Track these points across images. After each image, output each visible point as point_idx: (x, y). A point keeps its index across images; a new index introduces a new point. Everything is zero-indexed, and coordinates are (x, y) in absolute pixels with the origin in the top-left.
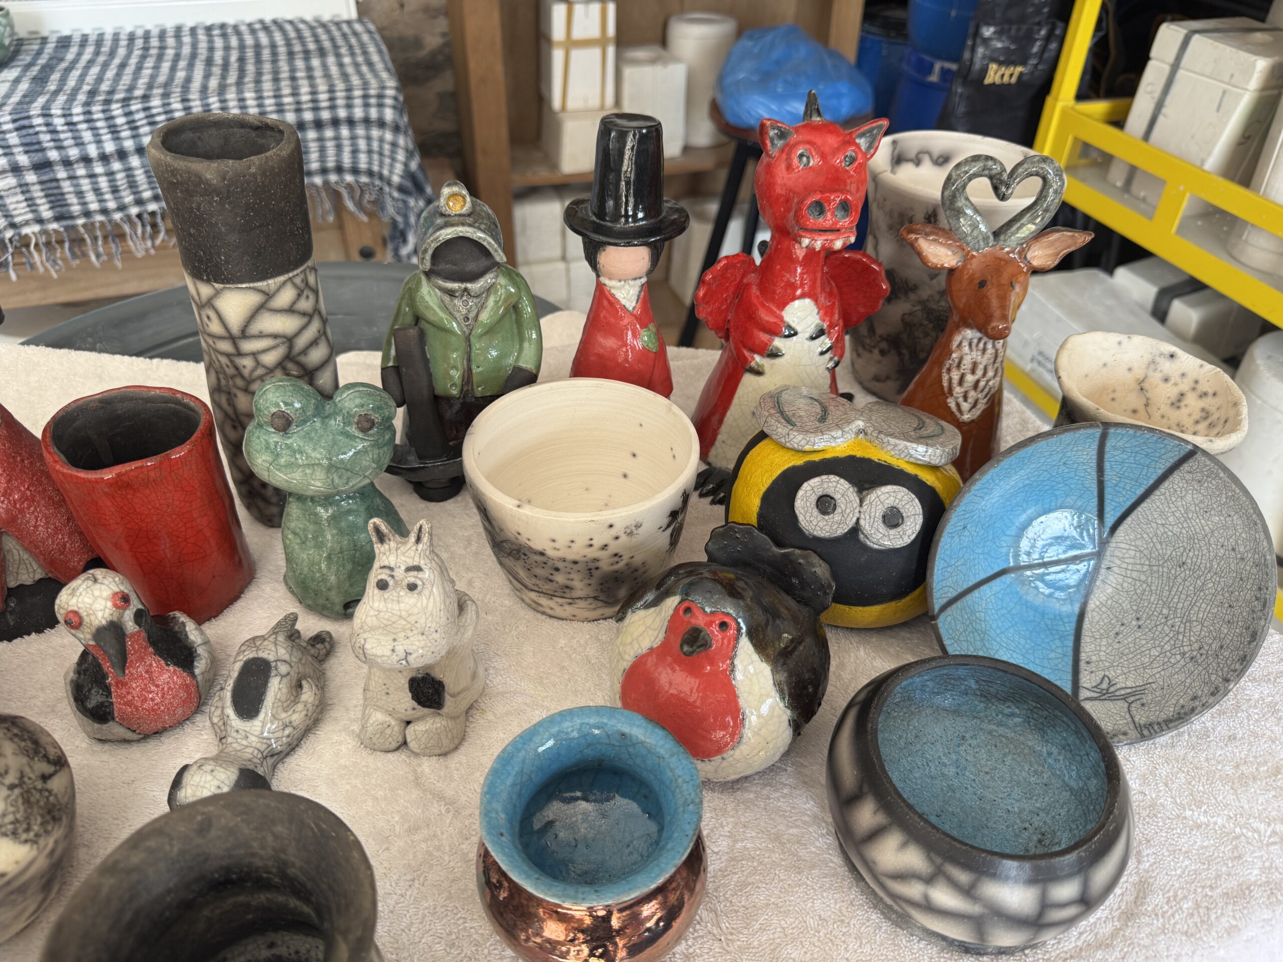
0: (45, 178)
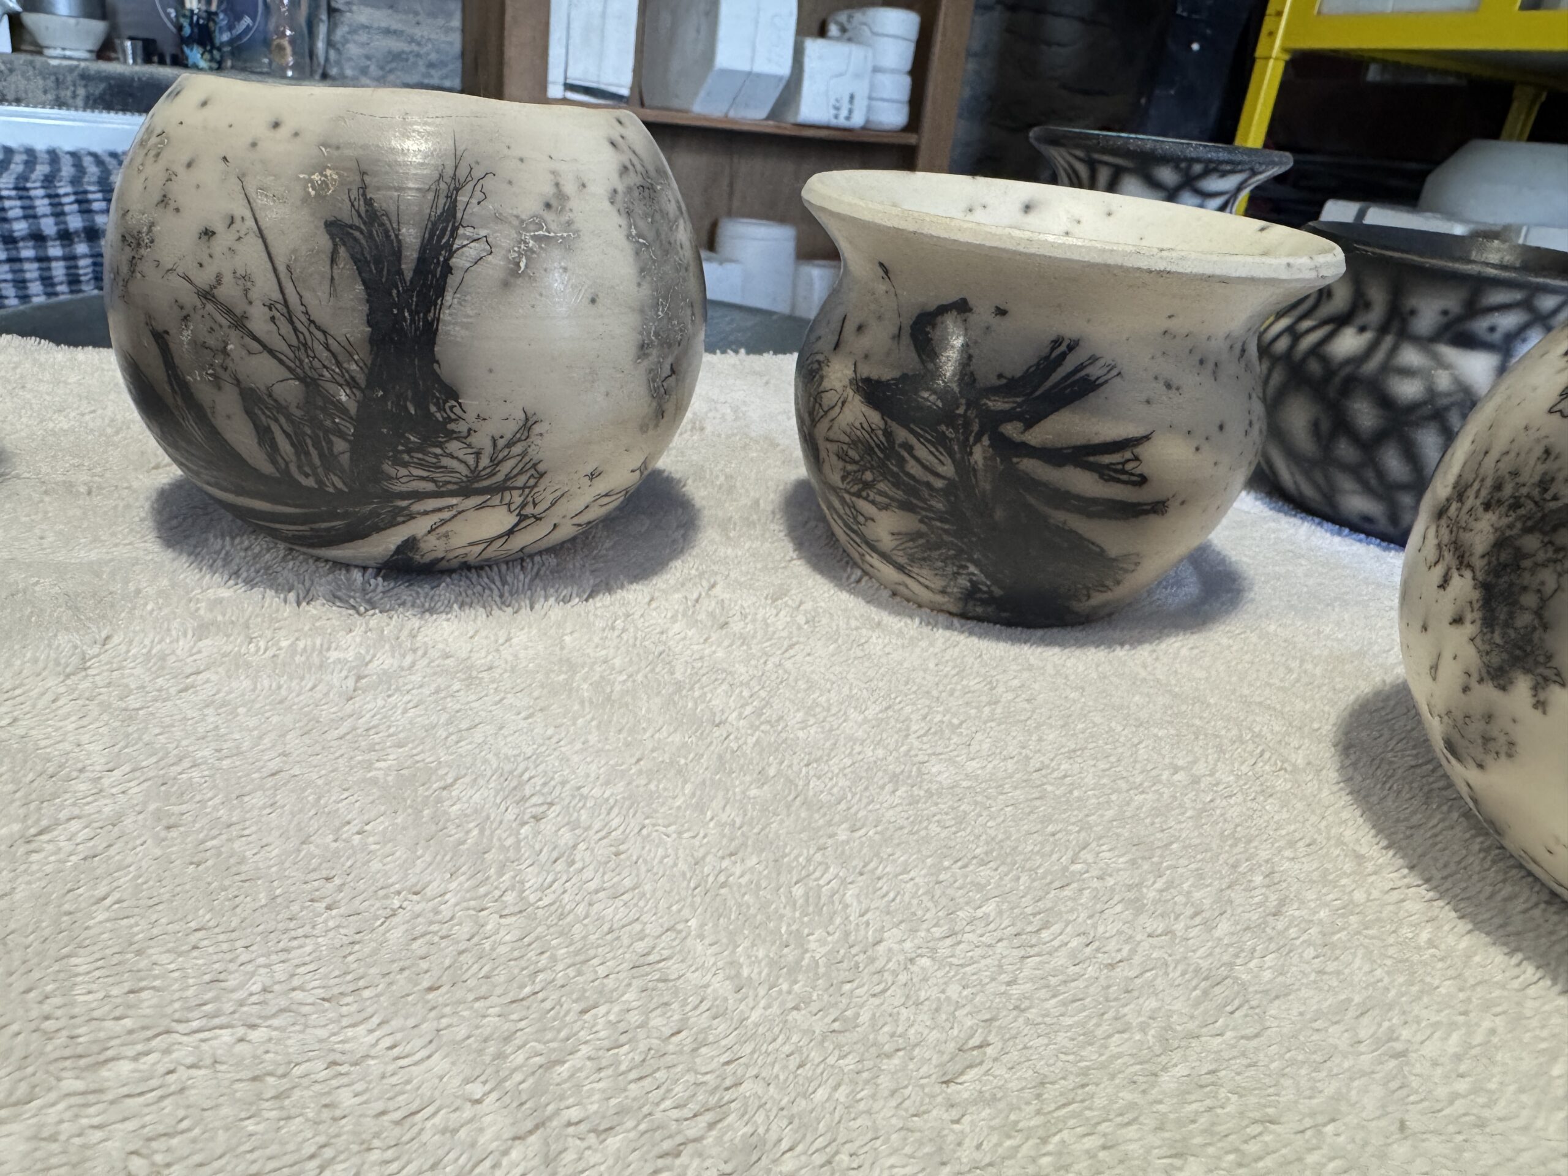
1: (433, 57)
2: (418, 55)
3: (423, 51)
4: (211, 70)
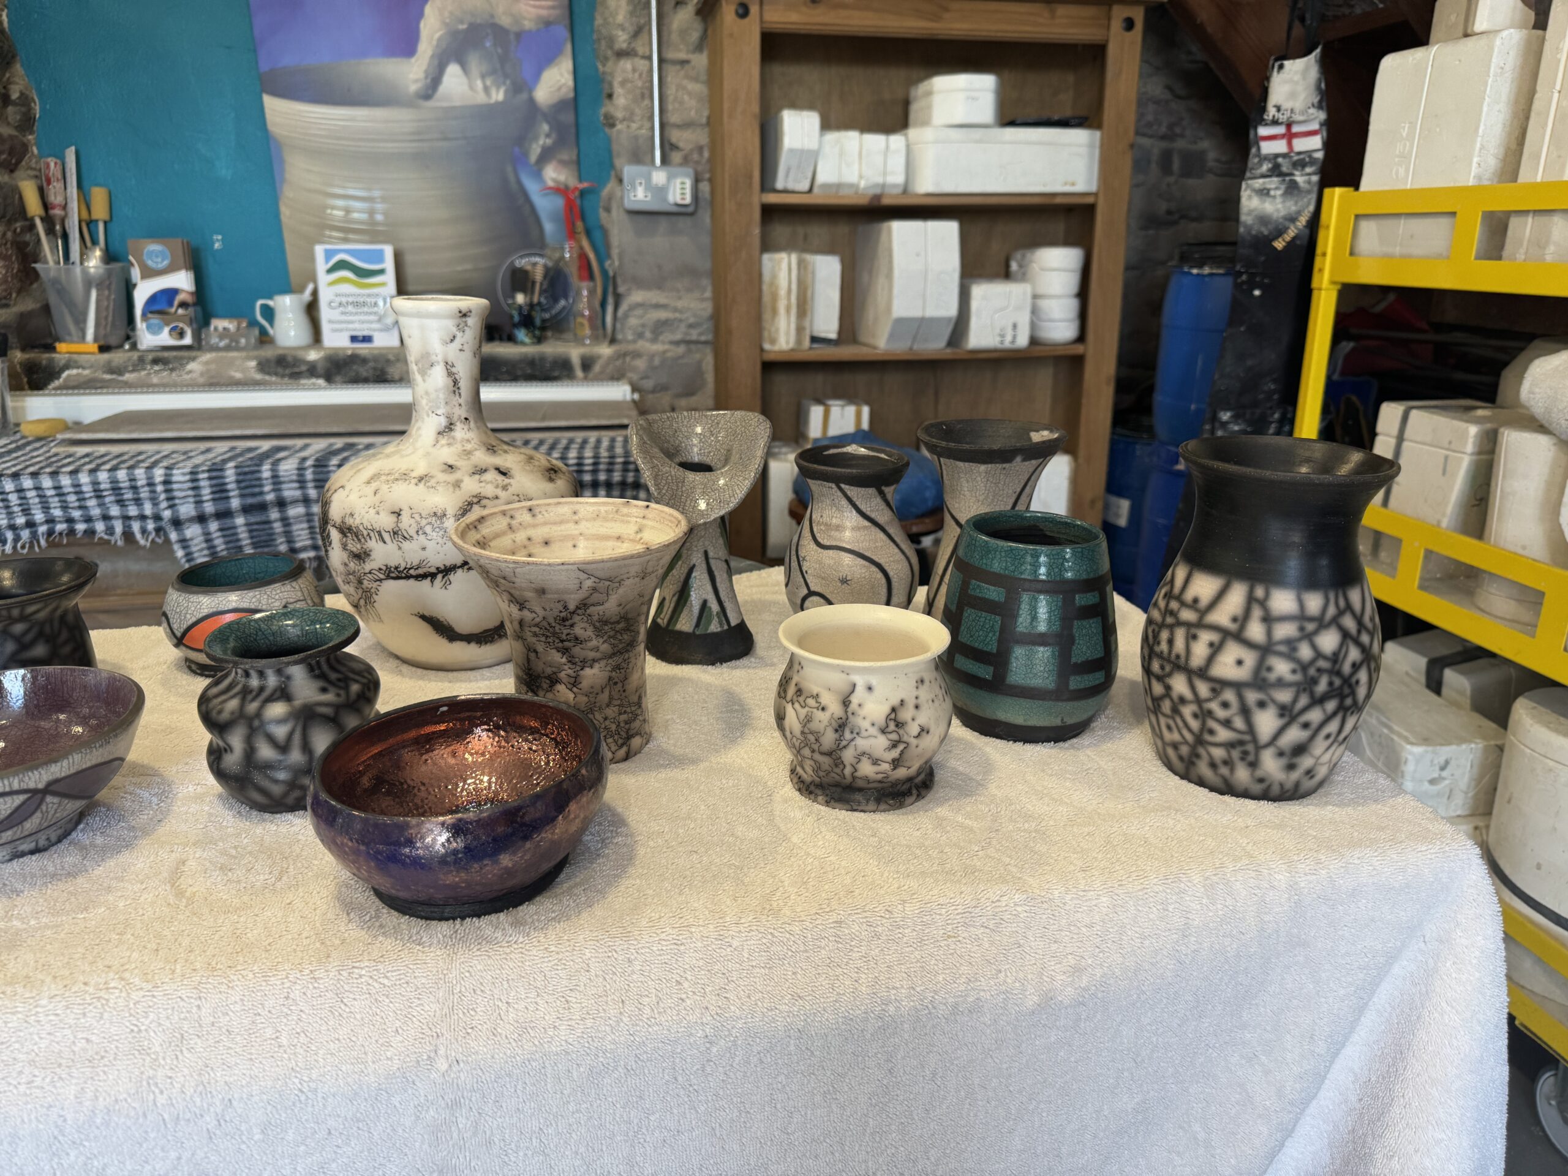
1: (692, 320)
2: (681, 321)
3: (684, 316)
4: (533, 344)
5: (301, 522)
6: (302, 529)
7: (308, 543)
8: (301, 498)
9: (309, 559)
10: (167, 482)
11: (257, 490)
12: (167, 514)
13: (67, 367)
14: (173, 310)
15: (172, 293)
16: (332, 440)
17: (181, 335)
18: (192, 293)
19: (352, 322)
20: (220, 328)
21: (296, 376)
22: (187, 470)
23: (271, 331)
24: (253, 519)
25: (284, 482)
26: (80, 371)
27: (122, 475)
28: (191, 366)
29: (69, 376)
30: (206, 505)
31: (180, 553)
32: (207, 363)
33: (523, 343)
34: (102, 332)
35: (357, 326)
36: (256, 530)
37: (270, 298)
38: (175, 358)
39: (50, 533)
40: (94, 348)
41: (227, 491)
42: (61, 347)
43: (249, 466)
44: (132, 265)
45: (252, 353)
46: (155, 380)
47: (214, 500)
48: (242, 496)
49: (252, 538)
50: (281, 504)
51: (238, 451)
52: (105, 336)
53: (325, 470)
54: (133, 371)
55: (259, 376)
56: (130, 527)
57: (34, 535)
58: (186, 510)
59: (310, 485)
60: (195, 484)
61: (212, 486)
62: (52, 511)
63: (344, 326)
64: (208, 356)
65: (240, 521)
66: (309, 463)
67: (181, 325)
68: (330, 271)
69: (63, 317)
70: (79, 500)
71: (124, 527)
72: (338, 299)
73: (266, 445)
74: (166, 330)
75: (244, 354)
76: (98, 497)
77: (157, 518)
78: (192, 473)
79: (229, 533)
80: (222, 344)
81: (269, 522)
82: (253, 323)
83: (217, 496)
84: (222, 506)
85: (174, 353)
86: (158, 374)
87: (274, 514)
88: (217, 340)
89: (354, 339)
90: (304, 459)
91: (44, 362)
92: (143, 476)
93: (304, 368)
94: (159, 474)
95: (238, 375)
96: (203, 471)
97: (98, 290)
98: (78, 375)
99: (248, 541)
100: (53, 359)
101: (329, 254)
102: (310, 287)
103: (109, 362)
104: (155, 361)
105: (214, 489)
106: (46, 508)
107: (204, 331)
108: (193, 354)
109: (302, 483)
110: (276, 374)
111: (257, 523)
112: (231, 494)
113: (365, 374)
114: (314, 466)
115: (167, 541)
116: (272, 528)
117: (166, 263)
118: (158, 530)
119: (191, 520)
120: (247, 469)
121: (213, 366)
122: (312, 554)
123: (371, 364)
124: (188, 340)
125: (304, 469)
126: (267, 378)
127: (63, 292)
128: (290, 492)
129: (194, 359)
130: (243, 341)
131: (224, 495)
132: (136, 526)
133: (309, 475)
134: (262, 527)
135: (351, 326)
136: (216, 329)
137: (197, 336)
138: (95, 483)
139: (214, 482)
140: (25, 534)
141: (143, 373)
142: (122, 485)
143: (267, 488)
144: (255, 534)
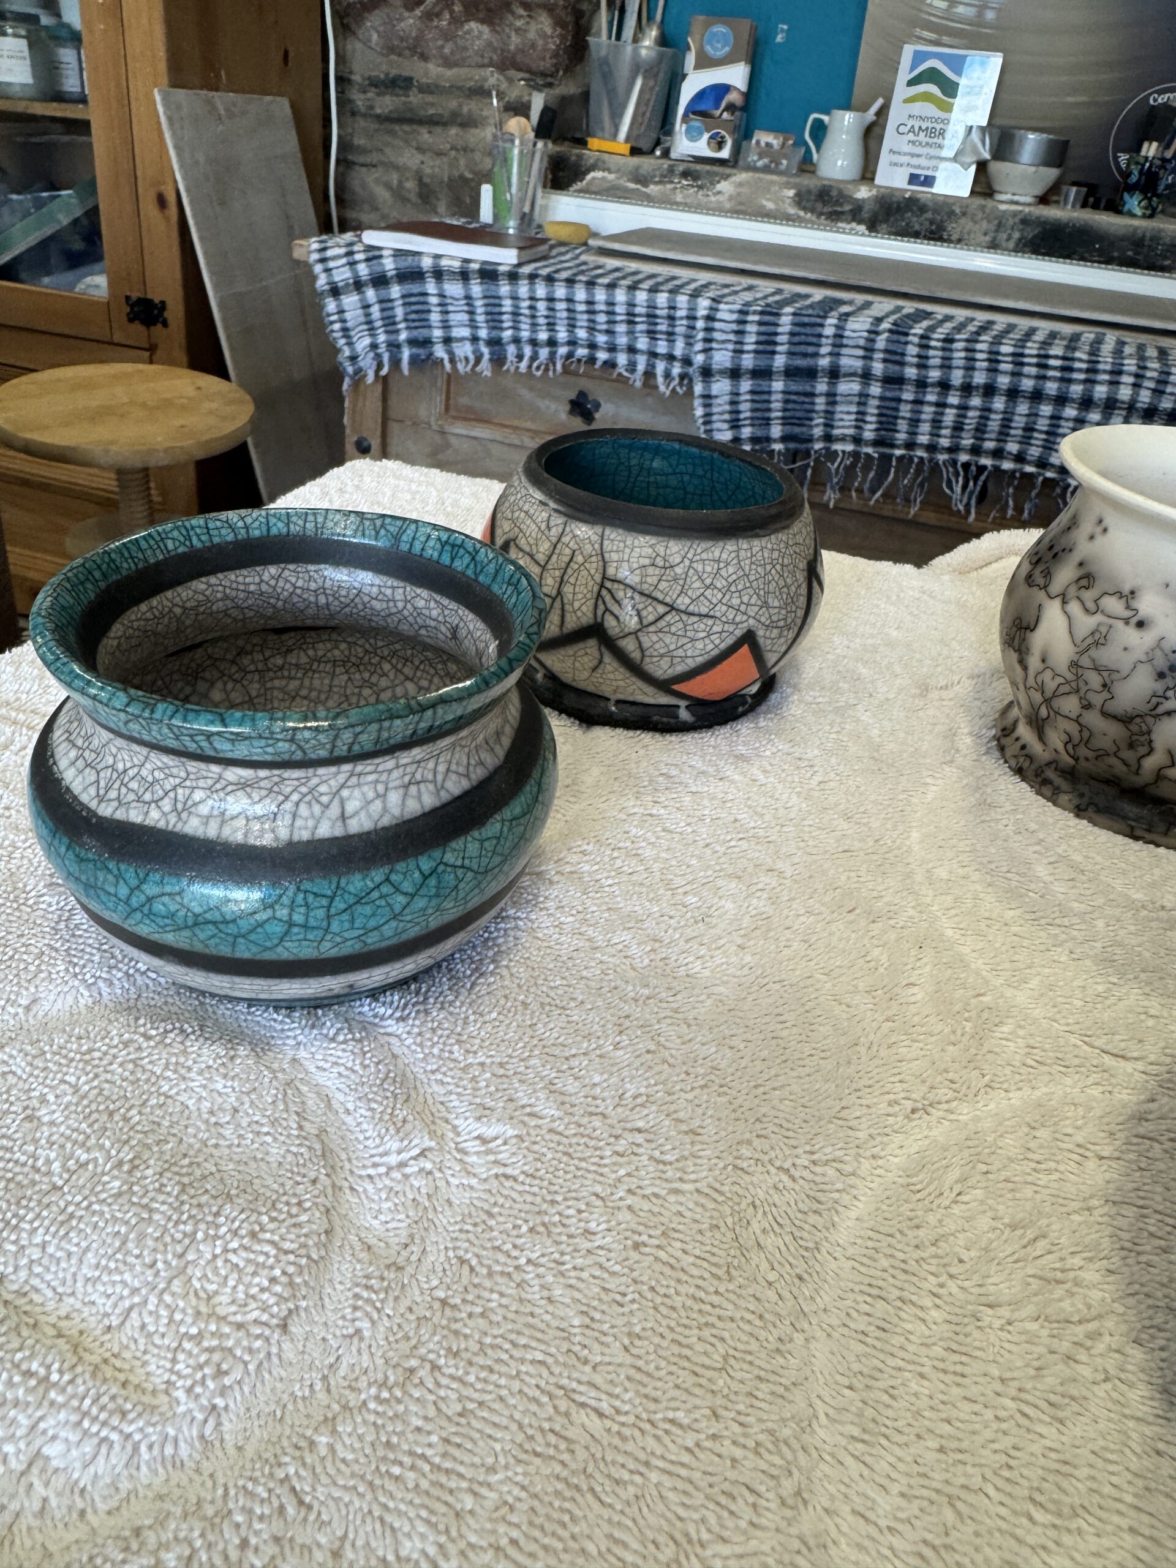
0: (888, 394)
4: (1144, 216)
5: (851, 403)
6: (848, 413)
7: (851, 431)
8: (860, 371)
9: (844, 452)
10: (710, 318)
11: (811, 349)
12: (699, 359)
13: (593, 168)
14: (718, 113)
15: (723, 90)
16: (900, 302)
17: (720, 145)
18: (743, 93)
19: (918, 156)
20: (763, 144)
21: (835, 216)
22: (737, 307)
23: (815, 156)
24: (794, 387)
25: (846, 346)
26: (606, 174)
27: (662, 299)
28: (724, 186)
29: (594, 178)
30: (745, 356)
31: (699, 412)
32: (740, 184)
33: (1132, 215)
34: (635, 132)
35: (923, 162)
36: (795, 402)
37: (828, 113)
38: (708, 172)
39: (570, 355)
40: (625, 149)
41: (775, 343)
42: (594, 143)
43: (809, 316)
44: (689, 49)
45: (792, 180)
46: (679, 198)
47: (756, 352)
48: (790, 353)
49: (785, 410)
50: (834, 374)
51: (786, 295)
52: (638, 136)
53: (903, 339)
54: (660, 182)
55: (792, 211)
56: (654, 366)
57: (552, 355)
58: (722, 358)
59: (879, 356)
60: (741, 327)
61: (759, 333)
62: (577, 330)
63: (905, 159)
64: (743, 176)
65: (778, 385)
66: (885, 325)
67: (723, 133)
68: (911, 83)
69: (601, 108)
70: (609, 322)
71: (648, 365)
72: (910, 123)
73: (818, 294)
74: (706, 136)
75: (784, 179)
76: (630, 322)
77: (687, 362)
78: (741, 312)
79: (760, 397)
80: (760, 164)
81: (813, 395)
82: (800, 142)
83: (761, 347)
84: (763, 362)
85: (708, 168)
86: (683, 190)
87: (822, 387)
88: (755, 158)
89: (913, 179)
90: (879, 320)
91: (573, 158)
92: (685, 305)
93: (847, 208)
94: (703, 305)
95: (770, 206)
96: (755, 313)
97: (645, 78)
98: (604, 178)
99: (779, 414)
100: (580, 157)
101: (919, 57)
102: (880, 102)
103: (637, 168)
104: (685, 174)
105: (763, 338)
106: (572, 326)
107: (744, 143)
108: (728, 171)
109: (869, 350)
110: (813, 211)
111: (797, 393)
112: (779, 348)
113: (917, 227)
114: (890, 331)
115: (690, 392)
116: (813, 403)
117: (727, 49)
118: (682, 377)
119: (722, 372)
120: (806, 320)
121: (744, 190)
122: (850, 447)
123: (929, 215)
124: (725, 153)
125: (877, 333)
126: (802, 213)
127: (607, 76)
128: (850, 361)
129: (726, 177)
130: (785, 162)
131: (769, 348)
132: (660, 367)
133: (881, 343)
134: (802, 399)
135: (915, 161)
136: (758, 142)
137: (737, 151)
138: (631, 304)
139: (763, 329)
140: (544, 353)
141: (669, 186)
142: (658, 312)
143: (824, 350)
144: (790, 406)
